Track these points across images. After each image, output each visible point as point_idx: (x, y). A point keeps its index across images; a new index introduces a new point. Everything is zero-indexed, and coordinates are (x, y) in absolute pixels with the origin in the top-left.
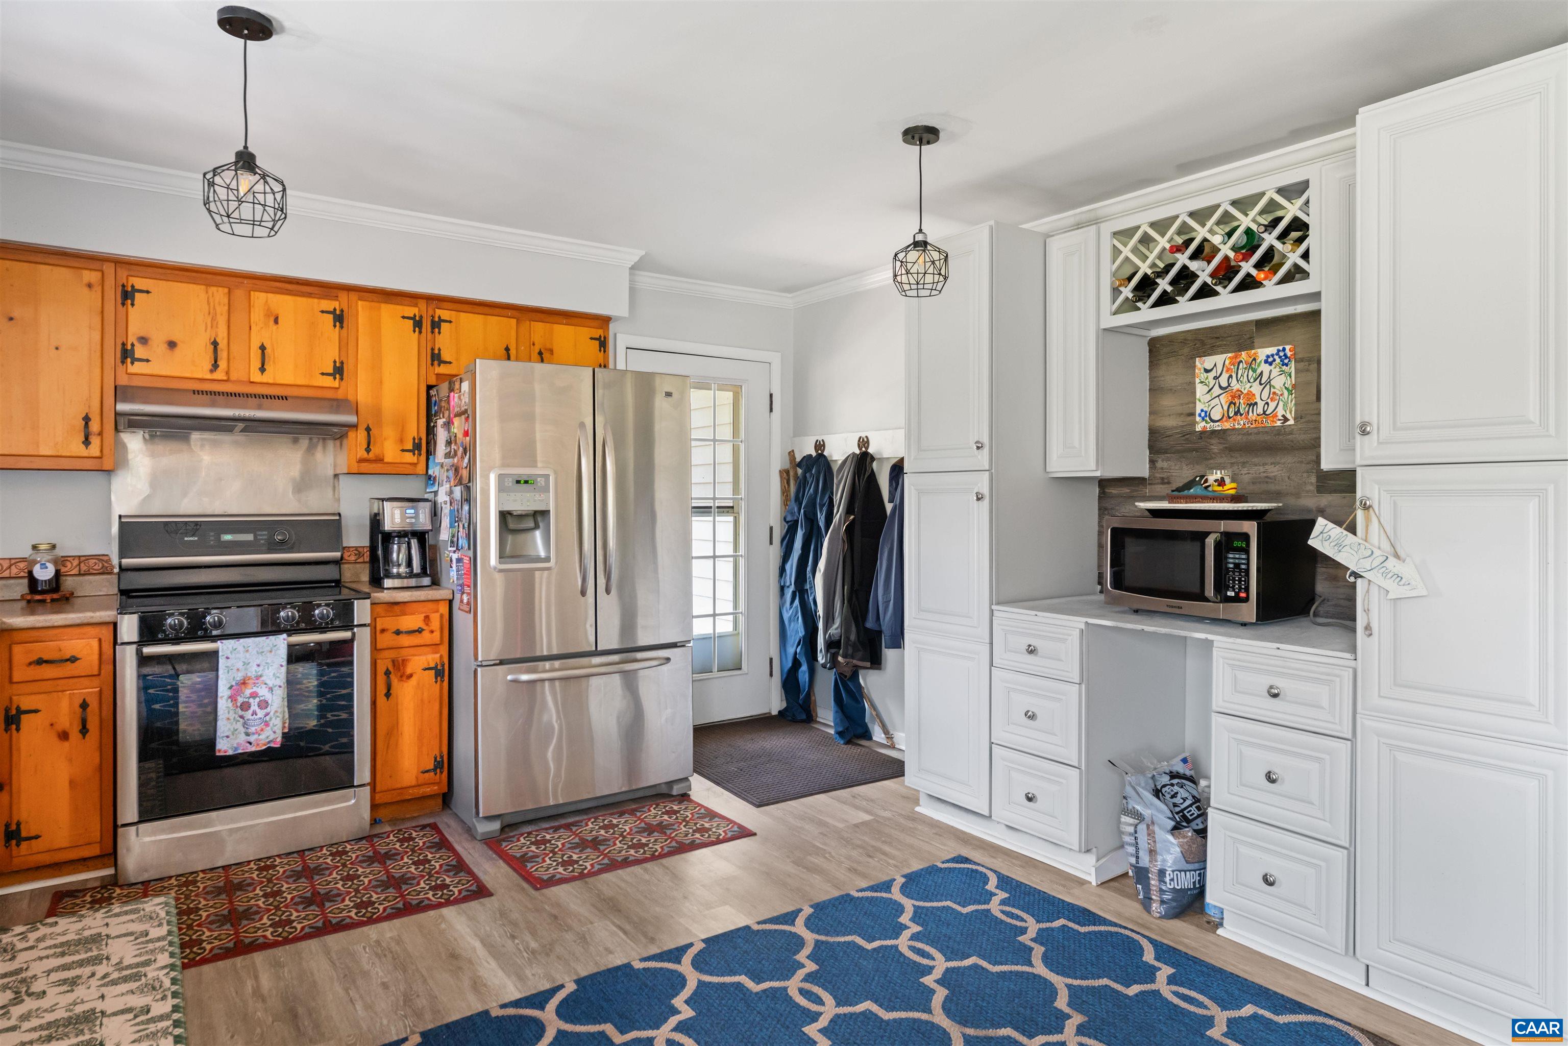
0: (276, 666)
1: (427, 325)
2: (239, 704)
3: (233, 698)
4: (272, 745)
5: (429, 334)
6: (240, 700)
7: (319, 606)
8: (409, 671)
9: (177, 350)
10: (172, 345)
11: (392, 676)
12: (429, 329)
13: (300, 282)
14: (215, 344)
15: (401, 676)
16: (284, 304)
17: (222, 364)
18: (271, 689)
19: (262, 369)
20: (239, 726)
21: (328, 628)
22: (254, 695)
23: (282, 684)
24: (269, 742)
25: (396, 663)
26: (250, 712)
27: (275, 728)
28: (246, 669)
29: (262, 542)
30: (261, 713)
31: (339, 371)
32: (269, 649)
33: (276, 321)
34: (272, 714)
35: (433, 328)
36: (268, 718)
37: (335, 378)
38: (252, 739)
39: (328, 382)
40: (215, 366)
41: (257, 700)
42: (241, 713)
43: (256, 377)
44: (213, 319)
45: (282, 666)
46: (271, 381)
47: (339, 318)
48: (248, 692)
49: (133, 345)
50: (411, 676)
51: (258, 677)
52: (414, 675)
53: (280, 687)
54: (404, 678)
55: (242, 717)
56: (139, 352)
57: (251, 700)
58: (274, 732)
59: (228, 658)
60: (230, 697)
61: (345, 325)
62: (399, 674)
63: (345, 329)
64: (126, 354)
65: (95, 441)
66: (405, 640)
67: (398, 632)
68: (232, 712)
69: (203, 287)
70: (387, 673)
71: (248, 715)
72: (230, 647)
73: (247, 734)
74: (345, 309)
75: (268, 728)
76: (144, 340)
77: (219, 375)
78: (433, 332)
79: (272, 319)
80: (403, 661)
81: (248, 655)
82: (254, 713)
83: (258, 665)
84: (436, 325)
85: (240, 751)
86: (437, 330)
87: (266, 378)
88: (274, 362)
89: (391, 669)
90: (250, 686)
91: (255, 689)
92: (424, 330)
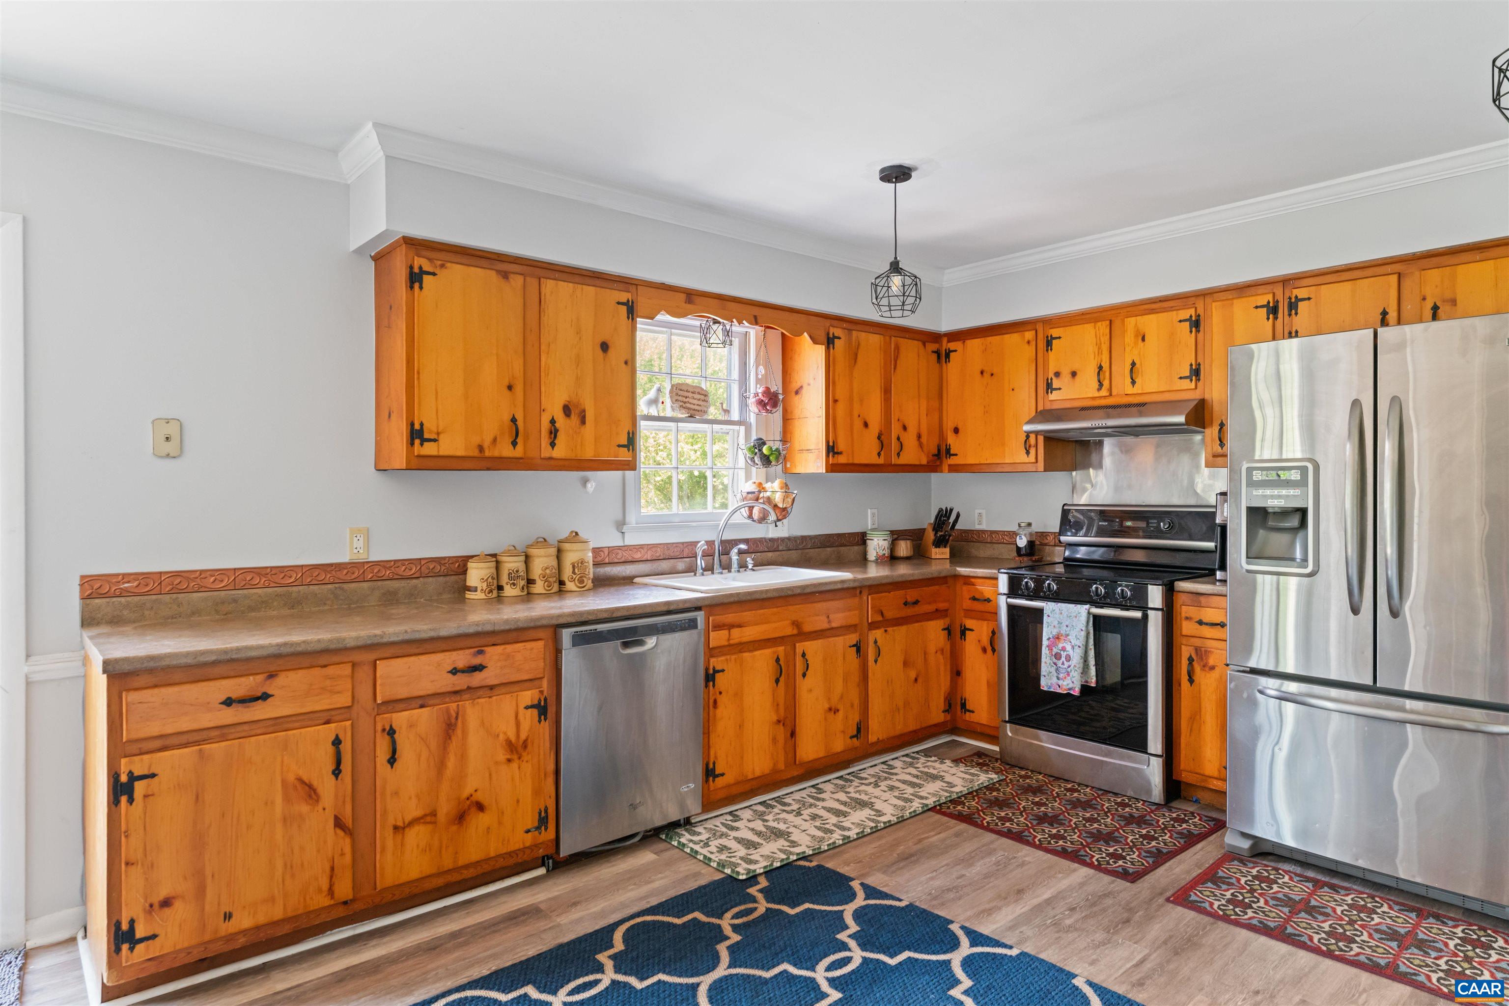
0: (1078, 629)
1: (1283, 309)
2: (1054, 654)
3: (1050, 647)
4: (1072, 692)
5: (1286, 317)
6: (1055, 650)
7: (1120, 585)
8: (1211, 662)
9: (1077, 377)
10: (1074, 374)
11: (1195, 664)
12: (1286, 312)
13: (1162, 299)
14: (1100, 368)
15: (1204, 666)
16: (1150, 323)
17: (1106, 383)
18: (1073, 647)
19: (1133, 382)
20: (1053, 670)
21: (1127, 606)
22: (1064, 649)
23: (1081, 645)
24: (1070, 689)
25: (1199, 652)
26: (1061, 661)
27: (1073, 679)
28: (1059, 627)
29: (1152, 529)
30: (1066, 664)
31: (1196, 372)
32: (1075, 614)
33: (1143, 339)
34: (1072, 667)
35: (1290, 310)
36: (1069, 670)
37: (1191, 380)
38: (1060, 682)
39: (1187, 384)
40: (1101, 385)
41: (1065, 653)
42: (1055, 660)
43: (1130, 390)
44: (1099, 348)
45: (1082, 630)
46: (1140, 392)
47: (1196, 324)
48: (1060, 646)
49: (1051, 379)
50: (1212, 668)
51: (1067, 635)
52: (1216, 668)
53: (1079, 647)
54: (1207, 669)
55: (1055, 664)
56: (1056, 384)
57: (1062, 652)
58: (1073, 682)
59: (1049, 616)
60: (1048, 646)
61: (1202, 328)
62: (1202, 664)
63: (1201, 333)
64: (1049, 387)
65: (1033, 451)
66: (1207, 631)
67: (1200, 623)
68: (1048, 658)
69: (1093, 324)
70: (1191, 660)
71: (1059, 663)
72: (1051, 607)
73: (1058, 678)
74: (1202, 315)
75: (1069, 678)
76: (1057, 374)
77: (1104, 393)
78: (1290, 315)
79: (1140, 338)
80: (1206, 651)
81: (1061, 616)
82: (1063, 664)
83: (1067, 626)
84: (1293, 306)
85: (1052, 690)
86: (1293, 312)
87: (1137, 389)
88: (1142, 376)
89: (1194, 656)
90: (1062, 641)
91: (1065, 645)
92: (1280, 315)
